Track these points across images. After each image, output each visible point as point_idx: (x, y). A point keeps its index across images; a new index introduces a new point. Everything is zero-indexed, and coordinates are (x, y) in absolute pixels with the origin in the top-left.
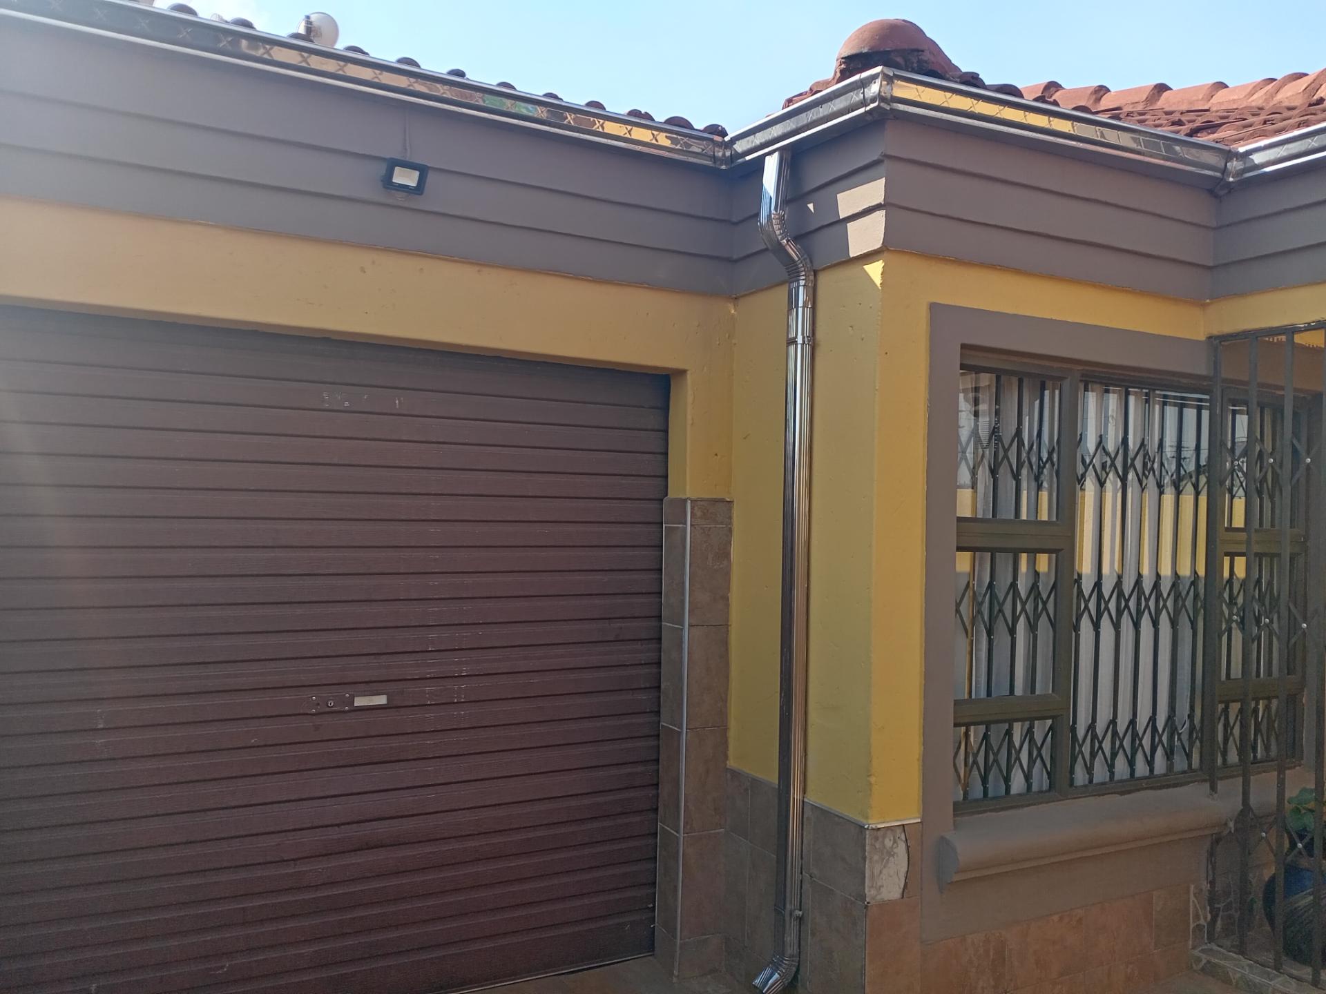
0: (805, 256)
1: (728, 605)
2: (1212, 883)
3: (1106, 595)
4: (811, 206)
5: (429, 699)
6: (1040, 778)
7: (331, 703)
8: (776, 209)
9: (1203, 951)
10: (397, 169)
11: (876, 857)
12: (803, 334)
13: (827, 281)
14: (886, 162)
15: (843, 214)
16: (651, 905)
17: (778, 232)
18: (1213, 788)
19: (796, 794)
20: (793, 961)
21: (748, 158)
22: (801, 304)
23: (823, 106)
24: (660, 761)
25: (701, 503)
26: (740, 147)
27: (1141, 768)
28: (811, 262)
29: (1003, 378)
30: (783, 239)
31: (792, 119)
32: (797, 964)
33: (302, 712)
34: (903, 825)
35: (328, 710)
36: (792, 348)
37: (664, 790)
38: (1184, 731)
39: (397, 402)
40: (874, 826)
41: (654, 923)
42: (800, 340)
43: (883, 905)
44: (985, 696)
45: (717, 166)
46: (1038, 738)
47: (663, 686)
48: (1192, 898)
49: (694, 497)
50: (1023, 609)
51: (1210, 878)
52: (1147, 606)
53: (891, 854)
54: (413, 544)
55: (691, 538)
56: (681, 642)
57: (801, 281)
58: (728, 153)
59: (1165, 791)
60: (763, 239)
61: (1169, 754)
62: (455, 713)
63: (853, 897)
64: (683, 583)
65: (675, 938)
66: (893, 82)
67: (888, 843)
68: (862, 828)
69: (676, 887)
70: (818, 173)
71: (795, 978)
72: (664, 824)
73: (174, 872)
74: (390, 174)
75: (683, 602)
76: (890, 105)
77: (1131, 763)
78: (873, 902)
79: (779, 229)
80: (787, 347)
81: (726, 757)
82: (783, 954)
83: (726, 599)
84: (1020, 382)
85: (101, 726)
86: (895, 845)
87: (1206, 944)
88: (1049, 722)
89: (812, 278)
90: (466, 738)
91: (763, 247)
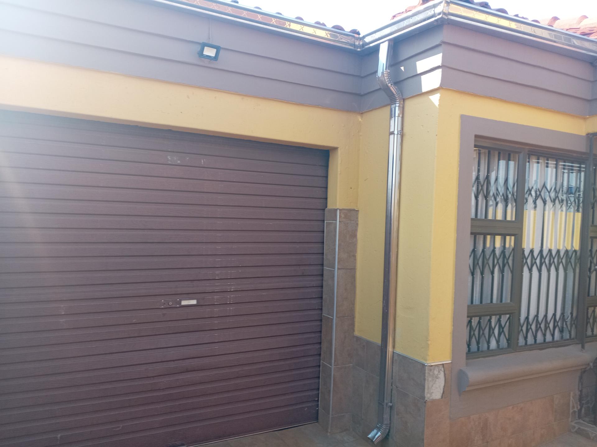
0: (399, 92)
1: (355, 260)
2: (581, 391)
3: (535, 256)
4: (402, 68)
5: (216, 302)
6: (504, 342)
7: (171, 303)
8: (386, 69)
9: (576, 423)
10: (206, 48)
11: (430, 379)
12: (397, 130)
13: (410, 105)
14: (443, 45)
15: (419, 72)
16: (317, 399)
17: (387, 80)
18: (583, 347)
19: (390, 349)
20: (387, 427)
21: (371, 45)
22: (397, 115)
23: (412, 18)
24: (322, 332)
25: (344, 211)
26: (367, 40)
27: (549, 338)
28: (402, 95)
29: (492, 152)
30: (389, 83)
31: (395, 25)
32: (389, 428)
33: (157, 307)
34: (443, 364)
35: (169, 306)
36: (392, 136)
37: (324, 346)
38: (569, 320)
39: (202, 161)
40: (430, 364)
41: (318, 407)
42: (396, 132)
43: (433, 401)
44: (479, 303)
45: (356, 49)
46: (503, 323)
47: (324, 297)
48: (572, 398)
49: (341, 208)
50: (498, 262)
51: (580, 389)
52: (554, 262)
53: (437, 378)
54: (209, 229)
55: (339, 227)
56: (334, 277)
57: (397, 104)
58: (361, 43)
59: (560, 348)
60: (379, 84)
61: (561, 331)
62: (228, 309)
63: (419, 397)
64: (335, 249)
65: (329, 414)
66: (449, 5)
67: (436, 372)
68: (423, 365)
69: (330, 391)
70: (407, 51)
71: (388, 435)
72: (324, 361)
73: (97, 382)
74: (202, 50)
75: (334, 258)
76: (447, 16)
77: (544, 335)
78: (428, 400)
79: (387, 79)
80: (390, 136)
81: (354, 331)
82: (382, 423)
83: (354, 256)
84: (499, 153)
85: (63, 313)
86: (439, 373)
87: (577, 419)
88: (508, 316)
89: (402, 102)
90: (233, 320)
91: (379, 87)
